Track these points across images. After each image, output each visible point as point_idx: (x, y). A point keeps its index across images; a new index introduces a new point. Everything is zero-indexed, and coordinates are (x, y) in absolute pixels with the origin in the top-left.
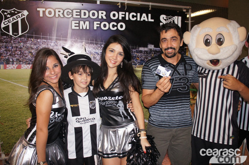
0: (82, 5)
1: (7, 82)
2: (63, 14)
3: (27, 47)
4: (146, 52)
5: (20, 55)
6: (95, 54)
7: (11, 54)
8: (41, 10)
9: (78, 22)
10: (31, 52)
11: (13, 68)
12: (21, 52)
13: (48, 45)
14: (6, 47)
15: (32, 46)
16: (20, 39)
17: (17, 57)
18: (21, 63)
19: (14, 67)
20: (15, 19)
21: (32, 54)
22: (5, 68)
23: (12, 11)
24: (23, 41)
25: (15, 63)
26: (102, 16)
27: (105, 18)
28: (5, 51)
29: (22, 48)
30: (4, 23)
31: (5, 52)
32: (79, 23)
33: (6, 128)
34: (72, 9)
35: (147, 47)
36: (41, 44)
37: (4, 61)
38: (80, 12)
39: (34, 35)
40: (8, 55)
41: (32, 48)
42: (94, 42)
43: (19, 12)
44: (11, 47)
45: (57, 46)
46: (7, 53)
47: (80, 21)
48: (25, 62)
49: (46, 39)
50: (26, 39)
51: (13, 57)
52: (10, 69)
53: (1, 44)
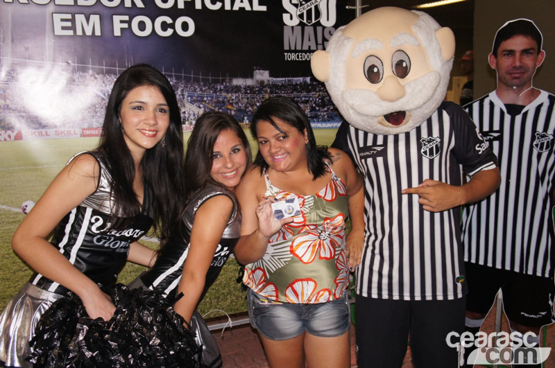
4: (251, 88)
9: (69, 16)
26: (133, 2)
27: (140, 4)
32: (73, 21)
35: (252, 76)
42: (117, 69)
47: (76, 15)
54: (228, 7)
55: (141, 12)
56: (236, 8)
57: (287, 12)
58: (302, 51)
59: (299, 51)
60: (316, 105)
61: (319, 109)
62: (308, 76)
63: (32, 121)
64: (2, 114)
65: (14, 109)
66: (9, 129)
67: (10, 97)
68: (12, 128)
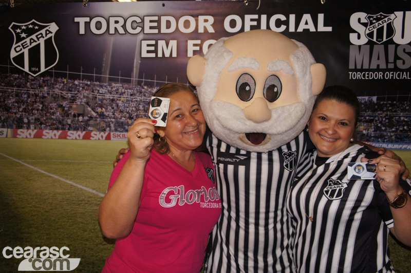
0: (164, 5)
1: (17, 162)
2: (124, 26)
3: (54, 95)
5: (42, 110)
7: (25, 109)
8: (82, 21)
9: (153, 42)
10: (62, 105)
11: (29, 136)
12: (43, 106)
13: (93, 92)
14: (17, 95)
15: (64, 93)
16: (43, 80)
17: (35, 114)
18: (43, 126)
19: (30, 134)
20: (35, 41)
22: (15, 135)
24: (47, 83)
25: (32, 126)
26: (205, 28)
27: (211, 30)
28: (17, 102)
29: (45, 97)
30: (15, 49)
31: (16, 104)
32: (156, 46)
34: (141, 15)
36: (81, 88)
37: (13, 122)
38: (159, 22)
39: (68, 72)
40: (21, 110)
41: (64, 98)
43: (41, 28)
44: (26, 96)
45: (111, 93)
46: (19, 107)
47: (159, 41)
48: (49, 126)
49: (90, 79)
50: (53, 80)
51: (29, 115)
52: (23, 138)
53: (10, 90)
54: (292, 29)
55: (211, 36)
56: (300, 29)
57: (354, 31)
58: (369, 70)
59: (366, 70)
60: (382, 124)
61: (386, 129)
62: (375, 96)
63: (119, 126)
64: (98, 119)
65: (107, 115)
66: (102, 131)
67: (105, 106)
68: (104, 130)
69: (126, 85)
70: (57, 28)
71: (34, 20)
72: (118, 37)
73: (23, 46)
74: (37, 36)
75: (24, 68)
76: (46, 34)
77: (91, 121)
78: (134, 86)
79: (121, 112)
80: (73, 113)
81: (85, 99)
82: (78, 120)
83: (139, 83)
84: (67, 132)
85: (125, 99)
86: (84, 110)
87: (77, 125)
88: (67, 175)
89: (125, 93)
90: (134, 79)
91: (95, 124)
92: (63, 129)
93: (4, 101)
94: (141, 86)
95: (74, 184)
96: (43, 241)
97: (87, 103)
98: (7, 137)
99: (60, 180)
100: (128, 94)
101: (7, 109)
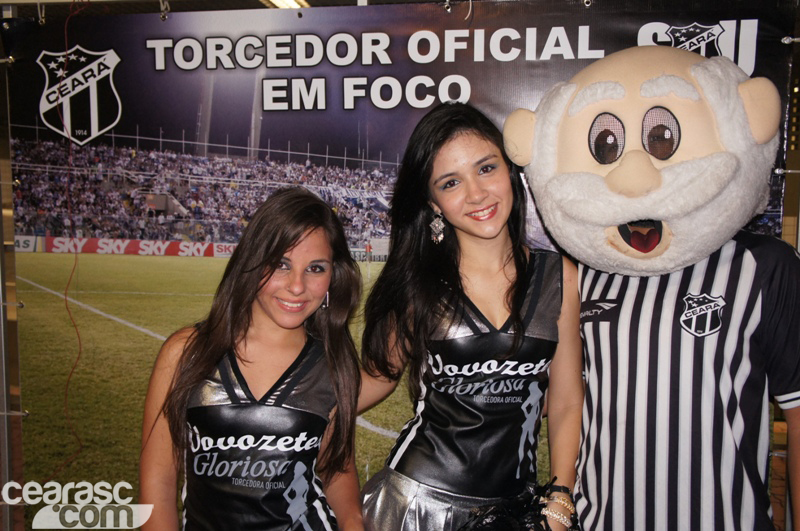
1: (53, 295)
2: (232, 55)
3: (115, 178)
5: (94, 204)
6: (347, 207)
7: (65, 202)
8: (159, 46)
9: (284, 83)
10: (129, 196)
11: (73, 250)
12: (97, 197)
13: (181, 171)
14: (52, 178)
15: (132, 173)
16: (96, 151)
17: (84, 211)
18: (97, 232)
19: (75, 246)
20: (80, 83)
21: (132, 204)
22: (49, 248)
23: (70, 54)
24: (103, 157)
25: (79, 233)
26: (374, 55)
27: (385, 59)
28: (51, 190)
29: (100, 181)
30: (47, 97)
31: (51, 194)
32: (288, 89)
33: (41, 455)
34: (261, 34)
36: (161, 166)
37: (45, 225)
38: (292, 45)
39: (138, 137)
40: (58, 203)
41: (132, 183)
42: (345, 158)
43: (91, 59)
44: (66, 179)
45: (212, 174)
46: (56, 199)
47: (293, 81)
48: (109, 231)
49: (177, 149)
50: (112, 151)
51: (72, 212)
52: (62, 252)
53: (39, 169)
54: (531, 55)
55: (386, 71)
56: (546, 56)
63: (227, 231)
64: (192, 220)
65: (206, 212)
66: (199, 241)
67: (203, 197)
68: (202, 239)
69: (239, 160)
70: (118, 60)
71: (78, 47)
72: (221, 74)
73: (61, 92)
74: (83, 75)
75: (63, 130)
76: (100, 71)
77: (179, 223)
78: (253, 162)
79: (231, 207)
80: (148, 210)
81: (168, 185)
82: (157, 221)
83: (261, 156)
84: (138, 243)
85: (238, 184)
86: (167, 205)
87: (156, 231)
88: (139, 318)
89: (236, 173)
90: (253, 149)
91: (186, 229)
92: (132, 237)
93: (30, 188)
94: (264, 160)
95: (151, 334)
96: (98, 433)
97: (172, 192)
98: (35, 251)
99: (126, 326)
100: (242, 176)
101: (35, 202)
